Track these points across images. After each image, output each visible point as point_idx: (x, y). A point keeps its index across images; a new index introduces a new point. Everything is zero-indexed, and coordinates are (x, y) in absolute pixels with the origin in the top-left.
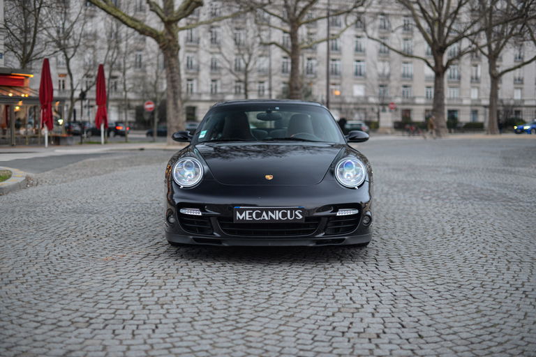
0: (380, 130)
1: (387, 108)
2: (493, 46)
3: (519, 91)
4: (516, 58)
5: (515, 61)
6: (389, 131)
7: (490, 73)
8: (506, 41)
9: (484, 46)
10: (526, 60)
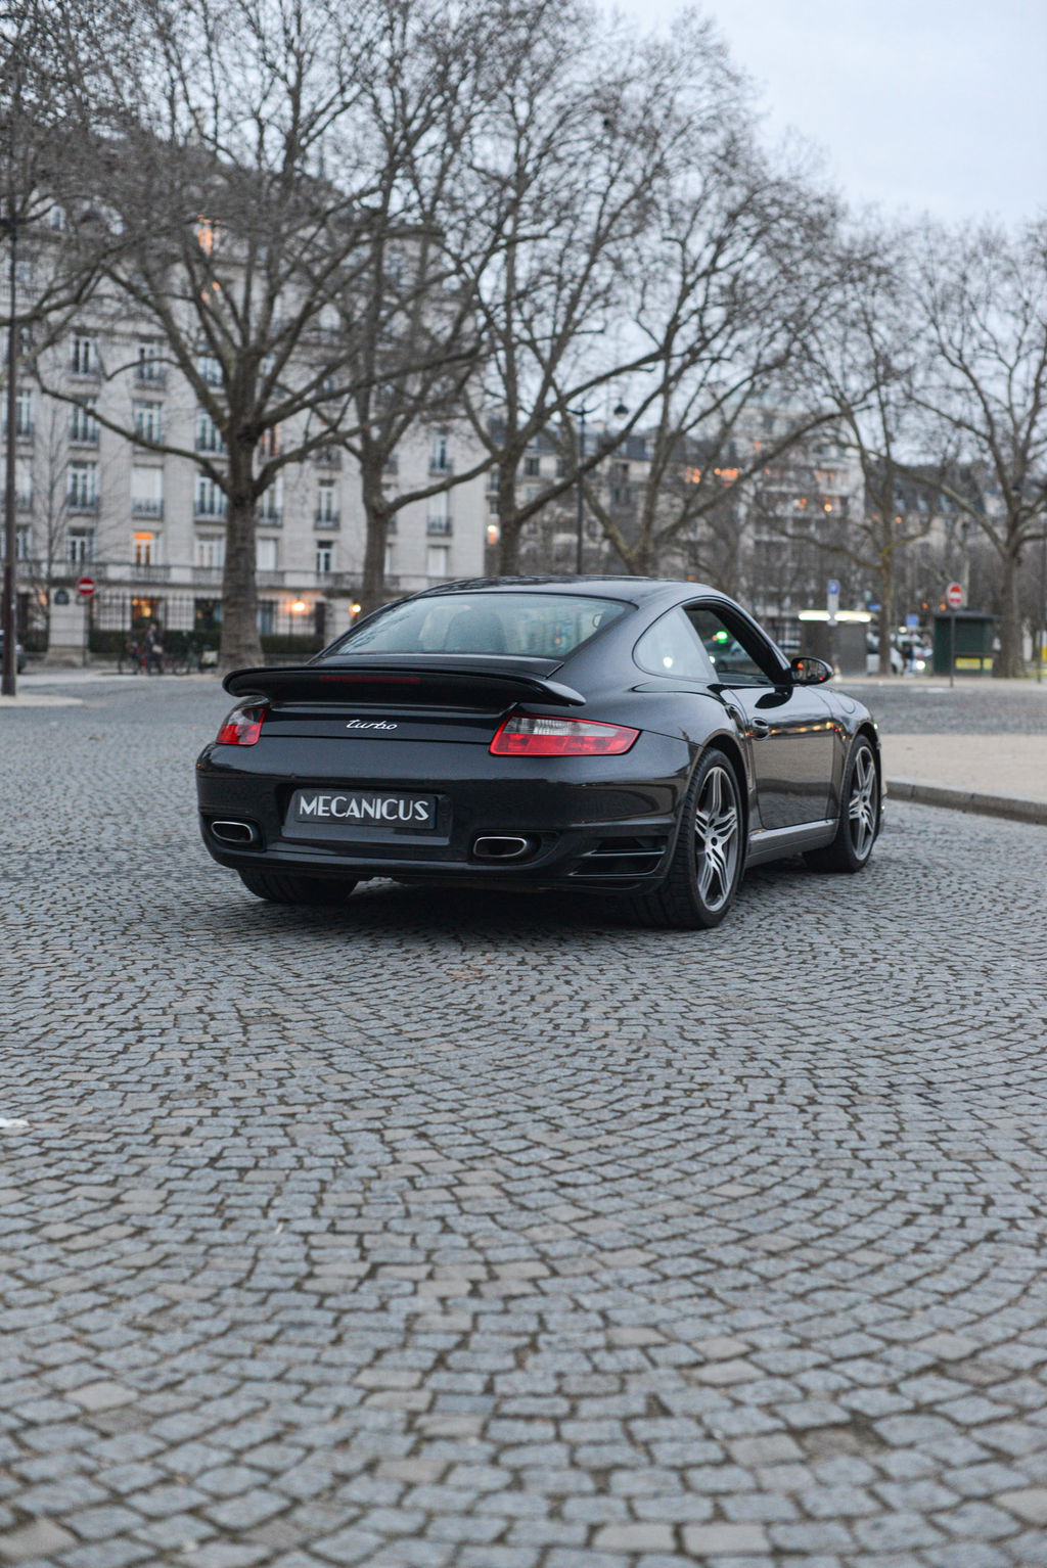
0: (50, 655)
1: (72, 594)
2: (375, 433)
3: (442, 554)
4: (433, 465)
5: (431, 475)
6: (77, 659)
7: (367, 501)
8: (408, 421)
9: (352, 433)
10: (459, 470)
